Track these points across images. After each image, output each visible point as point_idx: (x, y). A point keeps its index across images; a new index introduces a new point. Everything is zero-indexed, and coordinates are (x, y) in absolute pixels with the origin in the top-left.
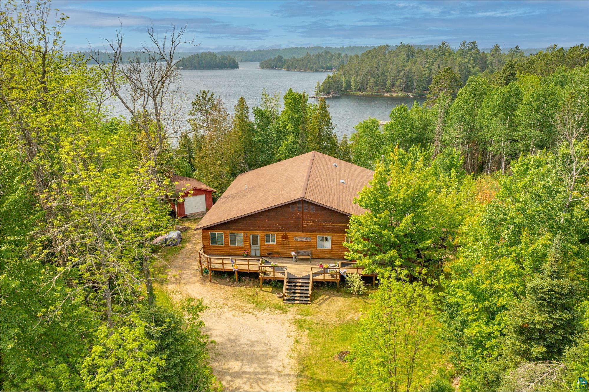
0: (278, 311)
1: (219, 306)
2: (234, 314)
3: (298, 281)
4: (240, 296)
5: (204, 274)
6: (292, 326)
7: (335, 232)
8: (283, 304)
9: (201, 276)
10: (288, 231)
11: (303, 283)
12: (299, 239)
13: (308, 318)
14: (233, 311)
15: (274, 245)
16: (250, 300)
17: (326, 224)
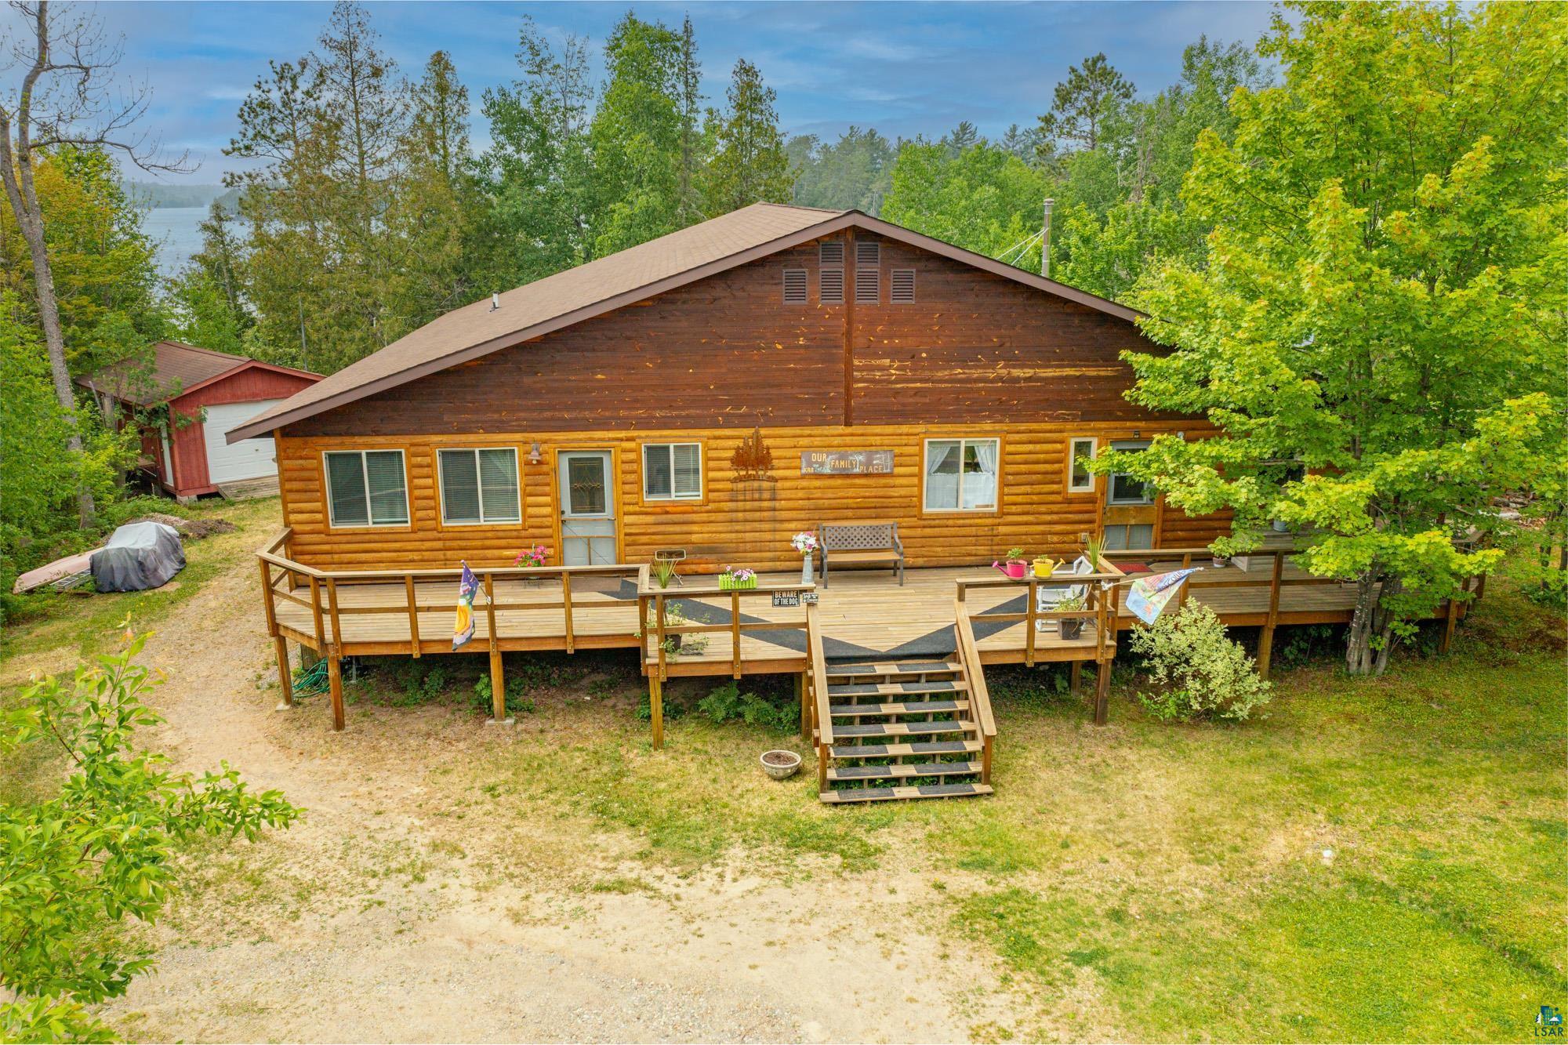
0: (812, 859)
1: (402, 860)
2: (516, 904)
3: (880, 669)
4: (537, 789)
5: (296, 694)
6: (960, 950)
7: (1016, 417)
8: (828, 813)
9: (282, 705)
10: (770, 423)
11: (917, 679)
12: (828, 463)
13: (1029, 881)
14: (507, 887)
15: (690, 508)
16: (600, 810)
17: (976, 373)
